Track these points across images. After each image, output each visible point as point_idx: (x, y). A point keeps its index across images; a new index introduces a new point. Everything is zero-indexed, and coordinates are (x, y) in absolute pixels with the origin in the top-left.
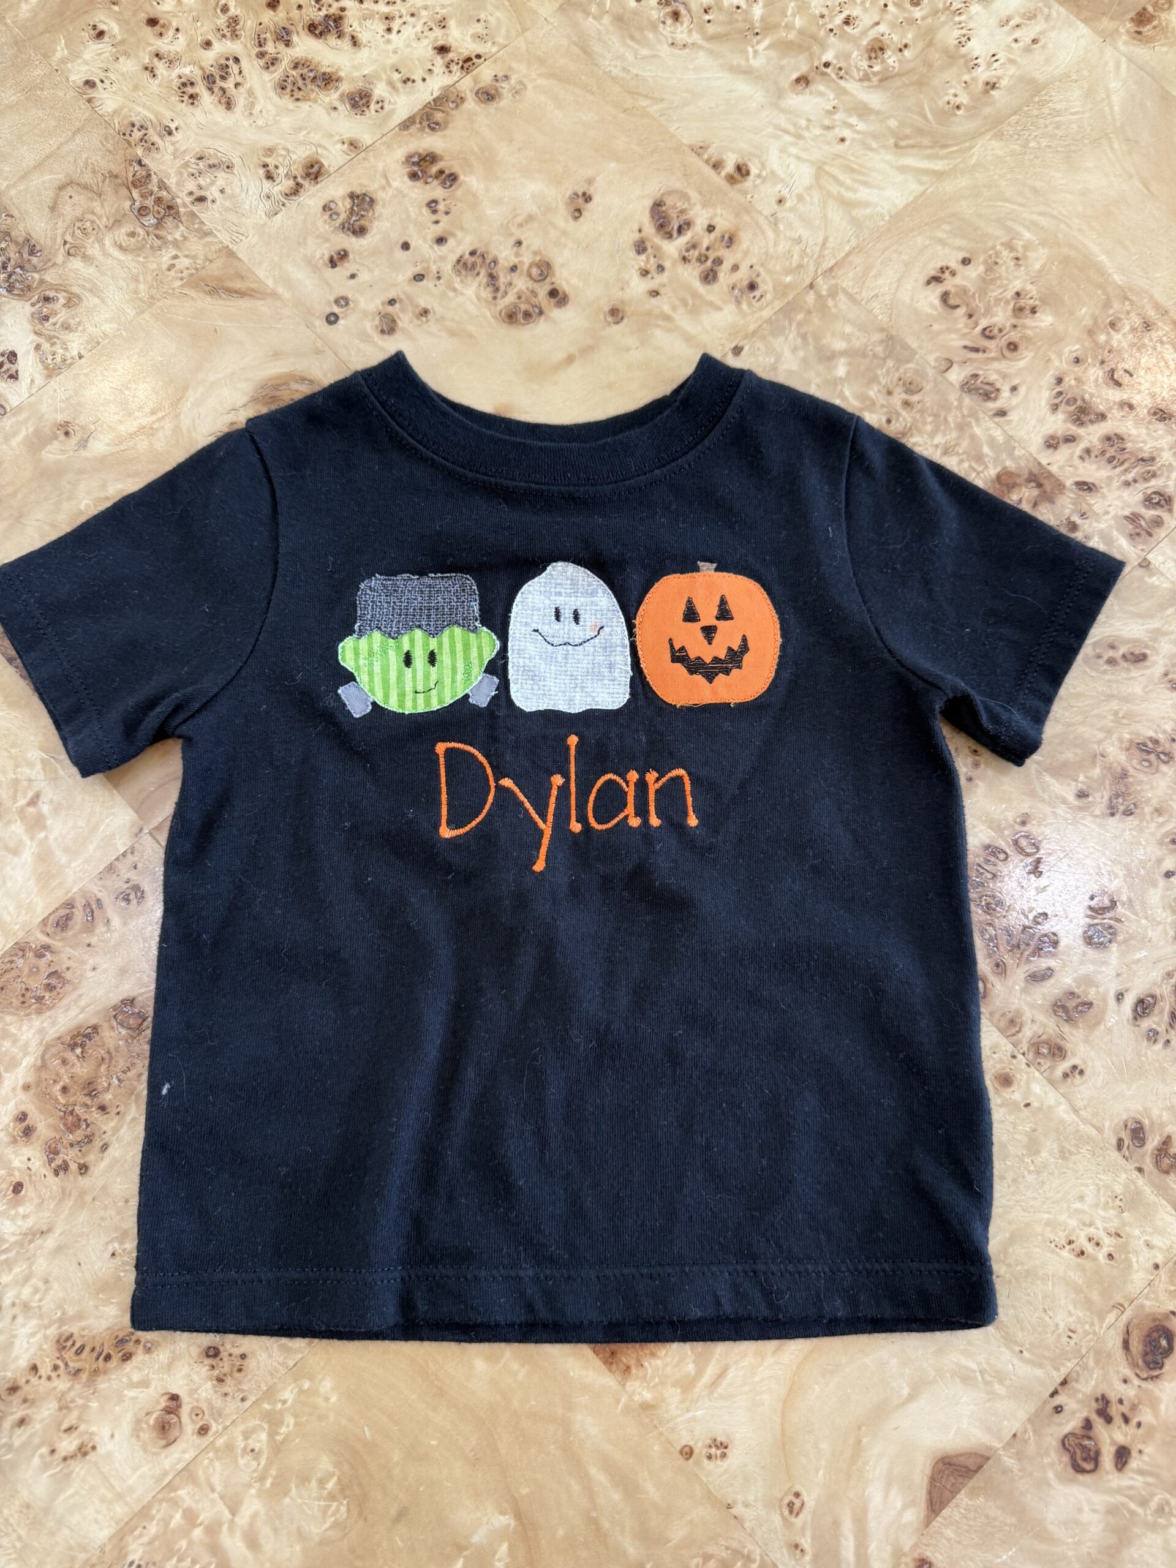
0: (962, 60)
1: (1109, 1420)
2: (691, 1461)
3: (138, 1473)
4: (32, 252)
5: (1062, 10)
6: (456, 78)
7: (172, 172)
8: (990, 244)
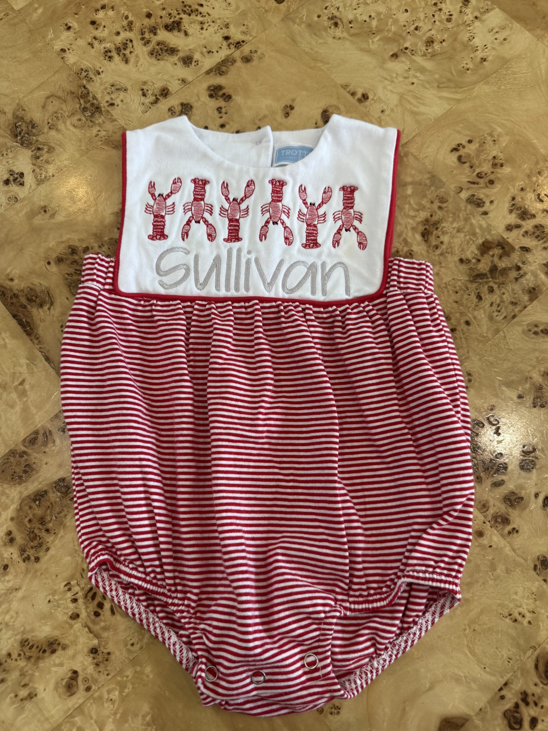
0: (470, 48)
1: (527, 704)
2: (322, 715)
3: (56, 708)
4: (33, 127)
5: (518, 25)
6: (232, 51)
7: (99, 92)
8: (482, 134)
